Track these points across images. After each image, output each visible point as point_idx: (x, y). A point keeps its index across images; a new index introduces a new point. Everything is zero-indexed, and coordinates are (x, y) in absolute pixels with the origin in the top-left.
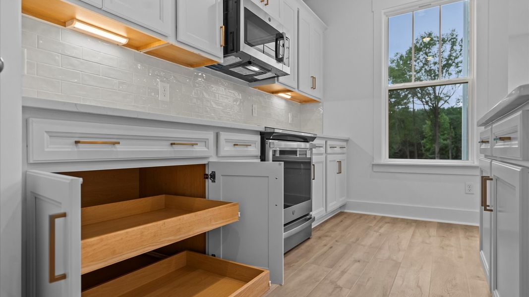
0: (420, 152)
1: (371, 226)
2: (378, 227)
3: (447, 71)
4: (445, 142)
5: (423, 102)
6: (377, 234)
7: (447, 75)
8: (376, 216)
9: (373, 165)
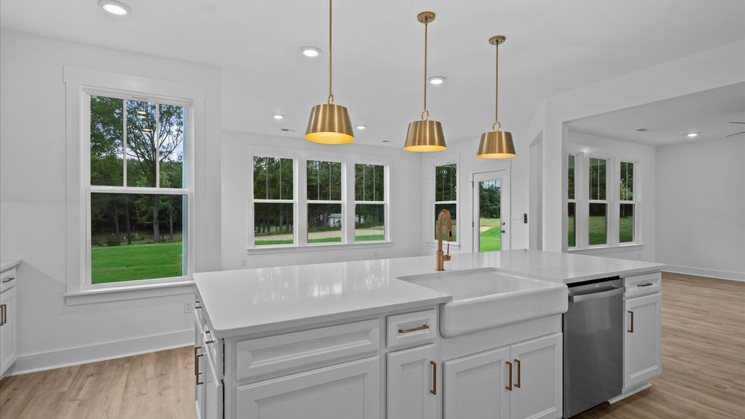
0: (133, 218)
1: (63, 393)
2: (74, 391)
3: (167, 120)
4: (164, 204)
5: (137, 153)
6: (74, 405)
7: (167, 124)
8: (70, 367)
9: (66, 298)
